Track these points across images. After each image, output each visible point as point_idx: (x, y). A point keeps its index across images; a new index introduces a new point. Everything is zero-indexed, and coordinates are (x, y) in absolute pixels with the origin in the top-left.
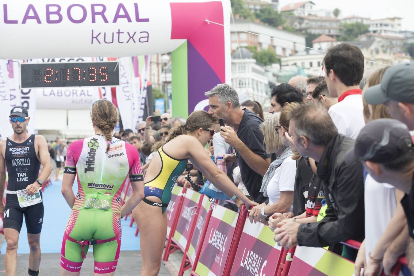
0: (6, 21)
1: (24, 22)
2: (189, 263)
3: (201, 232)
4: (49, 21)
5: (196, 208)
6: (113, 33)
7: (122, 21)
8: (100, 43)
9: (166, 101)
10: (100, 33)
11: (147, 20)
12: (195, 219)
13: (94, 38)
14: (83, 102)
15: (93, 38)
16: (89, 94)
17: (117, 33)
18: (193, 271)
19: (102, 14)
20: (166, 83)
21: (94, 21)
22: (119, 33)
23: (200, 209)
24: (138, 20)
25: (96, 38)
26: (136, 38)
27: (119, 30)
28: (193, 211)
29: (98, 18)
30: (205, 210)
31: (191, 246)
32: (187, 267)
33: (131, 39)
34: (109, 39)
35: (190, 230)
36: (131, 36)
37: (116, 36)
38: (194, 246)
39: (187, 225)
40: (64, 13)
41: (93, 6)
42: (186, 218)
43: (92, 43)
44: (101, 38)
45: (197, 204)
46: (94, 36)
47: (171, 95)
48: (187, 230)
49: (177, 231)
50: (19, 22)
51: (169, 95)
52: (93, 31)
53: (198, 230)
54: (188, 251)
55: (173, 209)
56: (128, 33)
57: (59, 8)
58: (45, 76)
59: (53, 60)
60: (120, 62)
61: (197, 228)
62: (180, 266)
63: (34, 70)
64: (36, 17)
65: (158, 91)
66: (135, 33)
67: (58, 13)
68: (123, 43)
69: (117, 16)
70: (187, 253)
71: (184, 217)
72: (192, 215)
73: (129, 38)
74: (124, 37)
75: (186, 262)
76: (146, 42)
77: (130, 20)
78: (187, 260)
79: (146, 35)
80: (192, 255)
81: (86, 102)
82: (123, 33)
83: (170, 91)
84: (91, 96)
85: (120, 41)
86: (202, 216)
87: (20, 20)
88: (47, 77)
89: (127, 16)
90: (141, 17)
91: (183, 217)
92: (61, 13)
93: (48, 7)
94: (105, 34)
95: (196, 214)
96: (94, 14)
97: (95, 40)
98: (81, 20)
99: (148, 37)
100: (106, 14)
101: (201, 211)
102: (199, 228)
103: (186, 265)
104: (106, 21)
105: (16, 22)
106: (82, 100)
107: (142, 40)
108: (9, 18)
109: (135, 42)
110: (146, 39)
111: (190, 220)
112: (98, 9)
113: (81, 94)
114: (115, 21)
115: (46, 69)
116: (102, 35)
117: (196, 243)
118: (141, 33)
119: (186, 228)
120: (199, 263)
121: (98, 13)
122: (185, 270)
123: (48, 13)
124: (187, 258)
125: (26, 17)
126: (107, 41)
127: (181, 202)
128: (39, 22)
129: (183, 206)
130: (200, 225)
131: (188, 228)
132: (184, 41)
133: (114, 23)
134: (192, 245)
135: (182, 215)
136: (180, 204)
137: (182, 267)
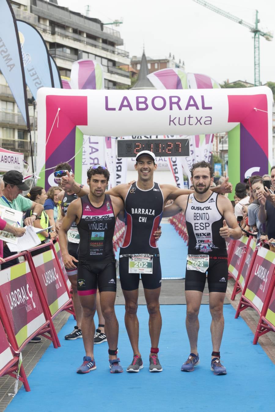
0: (107, 109)
1: (120, 109)
2: (240, 289)
3: (249, 266)
4: (138, 109)
5: (245, 248)
6: (185, 118)
7: (192, 109)
8: (175, 125)
9: (223, 166)
10: (175, 118)
11: (210, 108)
12: (245, 256)
13: (172, 121)
14: (161, 165)
15: (170, 121)
16: (166, 160)
17: (188, 117)
18: (243, 295)
19: (177, 103)
20: (223, 152)
21: (171, 109)
22: (190, 117)
23: (248, 249)
24: (204, 108)
25: (173, 121)
26: (202, 121)
27: (190, 115)
28: (242, 250)
29: (175, 106)
30: (252, 250)
31: (241, 277)
32: (239, 291)
33: (199, 122)
34: (182, 122)
35: (241, 264)
36: (199, 120)
37: (187, 120)
38: (244, 276)
39: (238, 260)
40: (149, 102)
41: (171, 98)
42: (238, 255)
43: (170, 125)
44: (176, 121)
45: (246, 245)
46: (172, 120)
47: (227, 162)
48: (238, 264)
49: (231, 264)
50: (116, 109)
51: (226, 162)
52: (170, 116)
53: (246, 265)
54: (239, 280)
55: (228, 248)
56: (196, 118)
57: (146, 99)
58: (135, 149)
59: (141, 138)
60: (190, 139)
61: (246, 263)
62: (233, 290)
63: (127, 144)
64: (129, 106)
65: (217, 157)
66: (202, 117)
67: (145, 102)
68: (192, 125)
69: (188, 105)
70: (238, 281)
71: (237, 254)
72: (242, 253)
73: (197, 121)
74: (193, 121)
75: (237, 288)
76: (210, 125)
77: (198, 108)
78: (238, 286)
79: (209, 119)
80: (242, 282)
81: (163, 165)
82: (193, 117)
83: (226, 159)
84: (166, 161)
85: (191, 124)
86: (250, 254)
87: (117, 108)
88: (136, 150)
89: (195, 105)
90: (206, 106)
91: (235, 255)
92: (147, 102)
93: (137, 98)
94: (179, 118)
95: (245, 252)
96: (171, 103)
97: (172, 122)
98: (161, 108)
99: (211, 121)
100: (180, 103)
101: (249, 250)
102: (247, 263)
103: (237, 290)
104: (180, 109)
105: (114, 109)
106: (160, 164)
107: (206, 123)
108: (109, 107)
109: (201, 124)
110: (209, 122)
111: (240, 256)
112: (175, 100)
113: (160, 160)
114: (187, 109)
115: (135, 144)
116: (177, 119)
117: (245, 274)
118: (206, 117)
119: (237, 263)
120: (247, 290)
121: (175, 103)
122: (237, 294)
123: (138, 103)
124: (238, 285)
125: (122, 106)
126: (180, 123)
127: (234, 243)
128: (131, 109)
129: (235, 246)
130: (248, 260)
131: (239, 263)
132: (238, 123)
133: (186, 111)
134: (242, 275)
135: (235, 253)
136: (233, 244)
137: (235, 292)
